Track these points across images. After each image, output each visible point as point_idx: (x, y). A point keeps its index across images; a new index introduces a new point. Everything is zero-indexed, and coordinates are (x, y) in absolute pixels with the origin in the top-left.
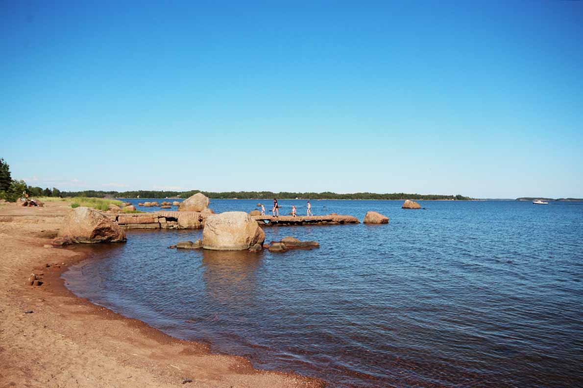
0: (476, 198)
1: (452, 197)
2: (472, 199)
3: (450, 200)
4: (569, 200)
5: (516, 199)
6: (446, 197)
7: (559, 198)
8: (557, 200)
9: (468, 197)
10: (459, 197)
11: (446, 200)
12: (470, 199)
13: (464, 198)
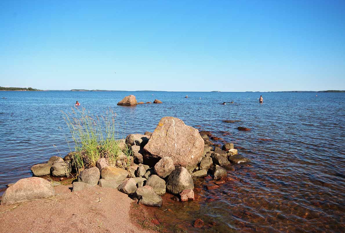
0: (40, 90)
1: (25, 89)
2: (39, 90)
3: (24, 91)
4: (97, 91)
5: (70, 90)
6: (22, 89)
7: (92, 90)
8: (91, 91)
9: (36, 89)
10: (30, 89)
11: (21, 90)
12: (37, 90)
13: (33, 90)
